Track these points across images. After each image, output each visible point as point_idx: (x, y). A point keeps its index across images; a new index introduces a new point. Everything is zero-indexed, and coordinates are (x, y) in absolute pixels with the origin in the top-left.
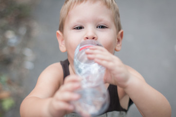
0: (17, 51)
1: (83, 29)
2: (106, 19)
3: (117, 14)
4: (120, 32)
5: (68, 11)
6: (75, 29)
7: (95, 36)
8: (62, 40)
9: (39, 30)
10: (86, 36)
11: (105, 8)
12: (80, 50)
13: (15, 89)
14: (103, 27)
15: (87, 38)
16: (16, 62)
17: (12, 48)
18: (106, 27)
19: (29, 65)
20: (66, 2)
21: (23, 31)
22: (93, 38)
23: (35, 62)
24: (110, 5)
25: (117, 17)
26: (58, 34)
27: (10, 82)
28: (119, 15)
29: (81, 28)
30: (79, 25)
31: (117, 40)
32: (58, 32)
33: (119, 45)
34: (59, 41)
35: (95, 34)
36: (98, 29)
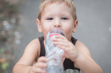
0: (10, 33)
1: (53, 20)
2: (67, 14)
3: (74, 10)
4: (76, 21)
5: (44, 8)
6: (48, 19)
7: (60, 25)
8: (40, 25)
9: (23, 20)
10: (54, 25)
11: (67, 7)
12: (50, 36)
13: (9, 57)
14: (65, 19)
15: (55, 26)
16: (9, 40)
17: (7, 32)
18: (67, 19)
19: (18, 42)
20: (43, 2)
21: (13, 21)
22: (59, 26)
23: (21, 40)
24: (70, 5)
25: (74, 11)
26: (37, 21)
27: (6, 53)
28: (75, 10)
29: (51, 19)
30: (50, 17)
31: (74, 26)
32: (38, 20)
33: (75, 29)
34: (38, 25)
35: (60, 23)
36: (62, 20)
